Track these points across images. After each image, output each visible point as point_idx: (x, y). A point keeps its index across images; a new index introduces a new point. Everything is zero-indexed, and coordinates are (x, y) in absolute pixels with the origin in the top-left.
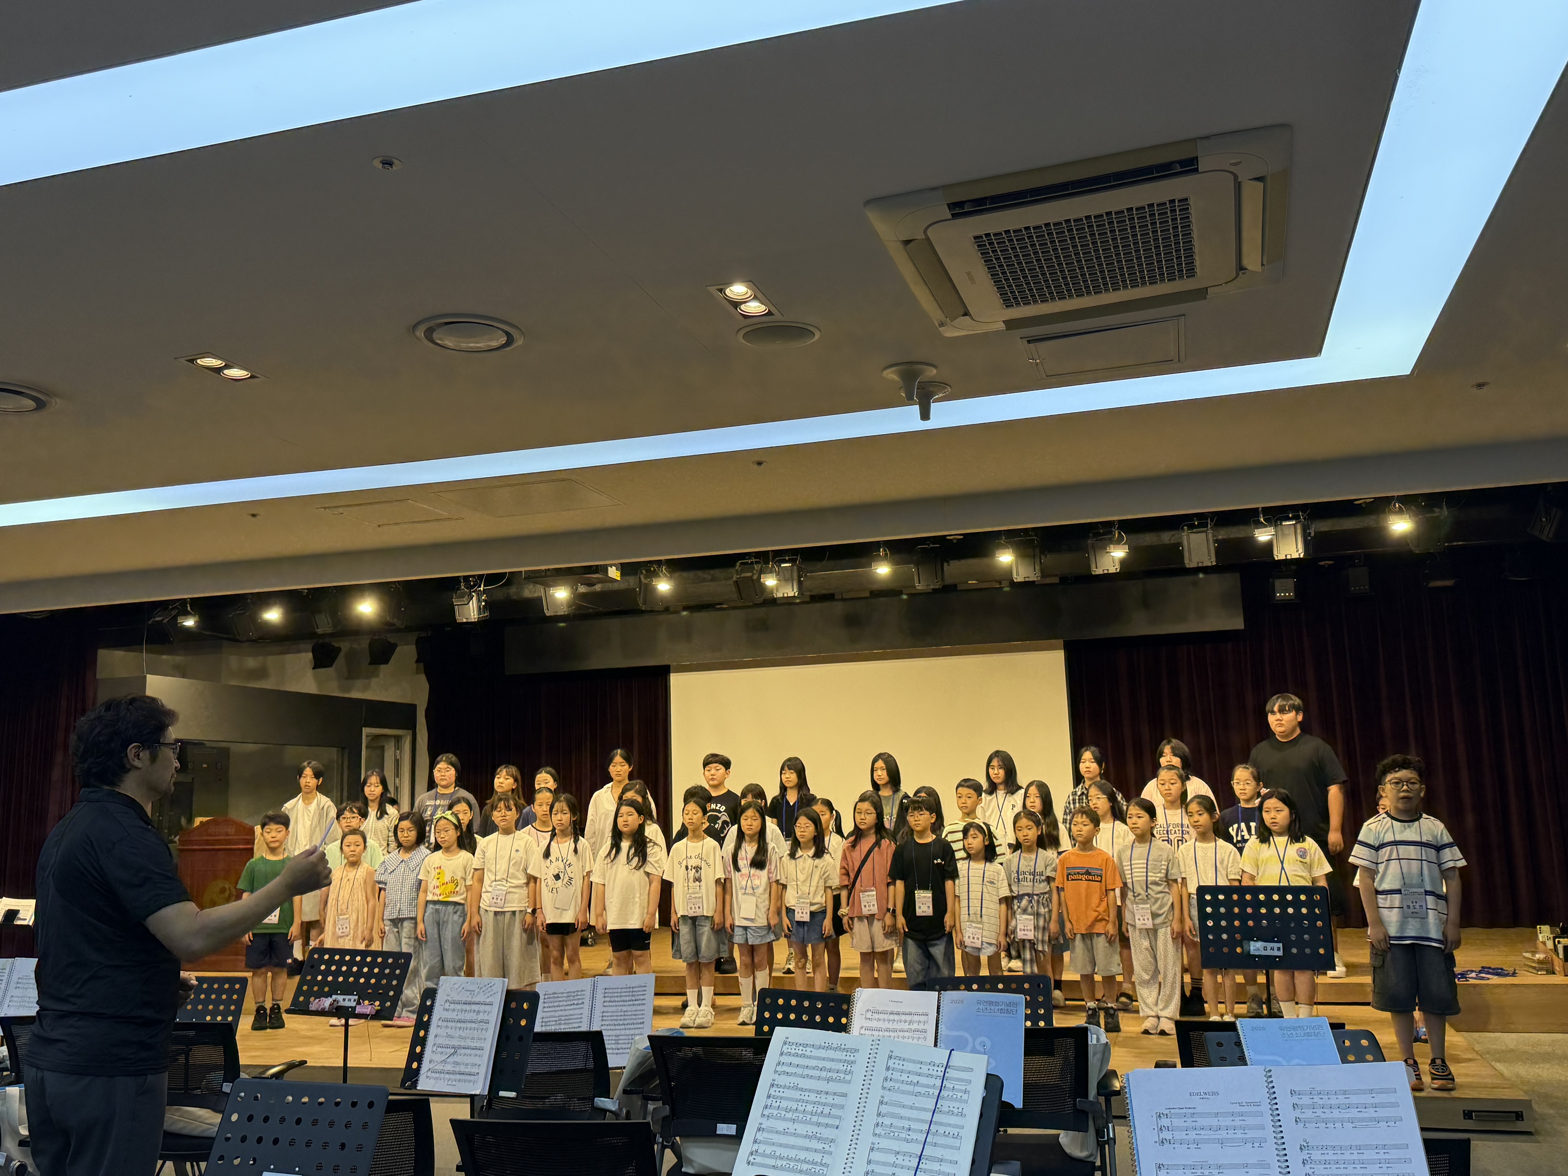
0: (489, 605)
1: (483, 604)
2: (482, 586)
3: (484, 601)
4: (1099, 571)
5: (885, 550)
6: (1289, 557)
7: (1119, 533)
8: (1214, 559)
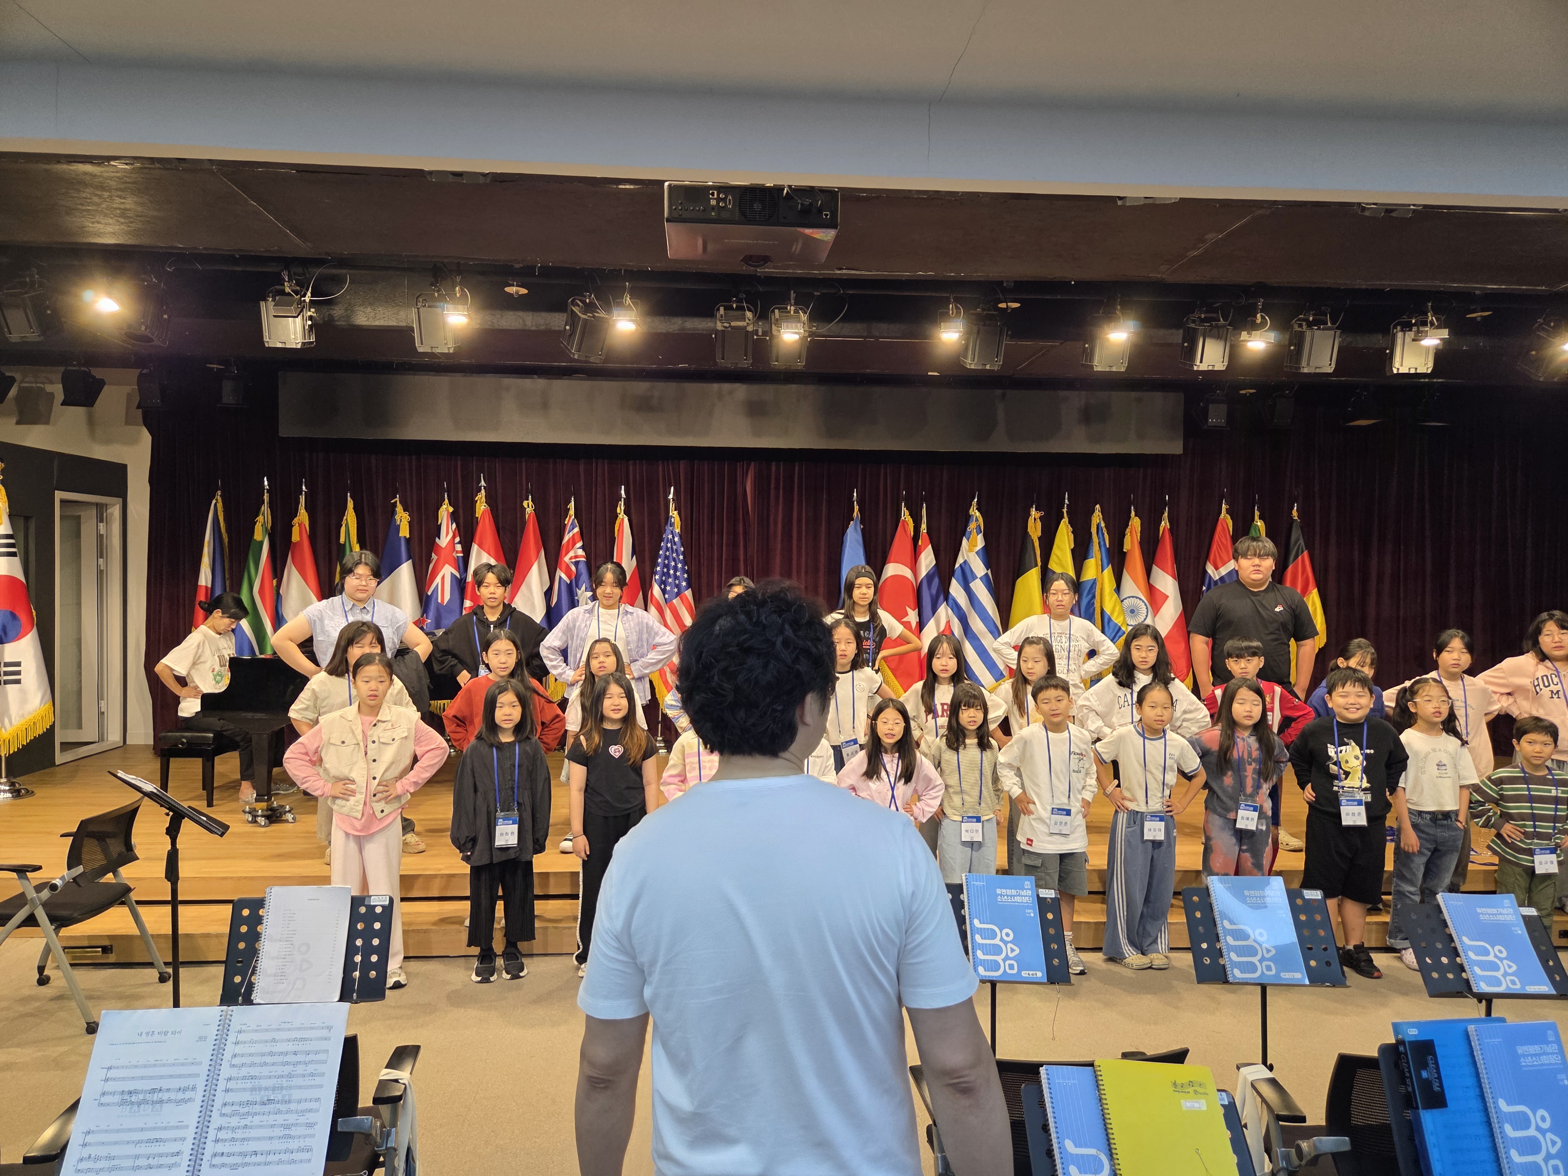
0: (315, 327)
1: (310, 323)
2: (309, 294)
3: (311, 318)
4: (1203, 367)
5: (957, 308)
6: (1413, 371)
7: (1263, 317)
8: (1333, 365)
